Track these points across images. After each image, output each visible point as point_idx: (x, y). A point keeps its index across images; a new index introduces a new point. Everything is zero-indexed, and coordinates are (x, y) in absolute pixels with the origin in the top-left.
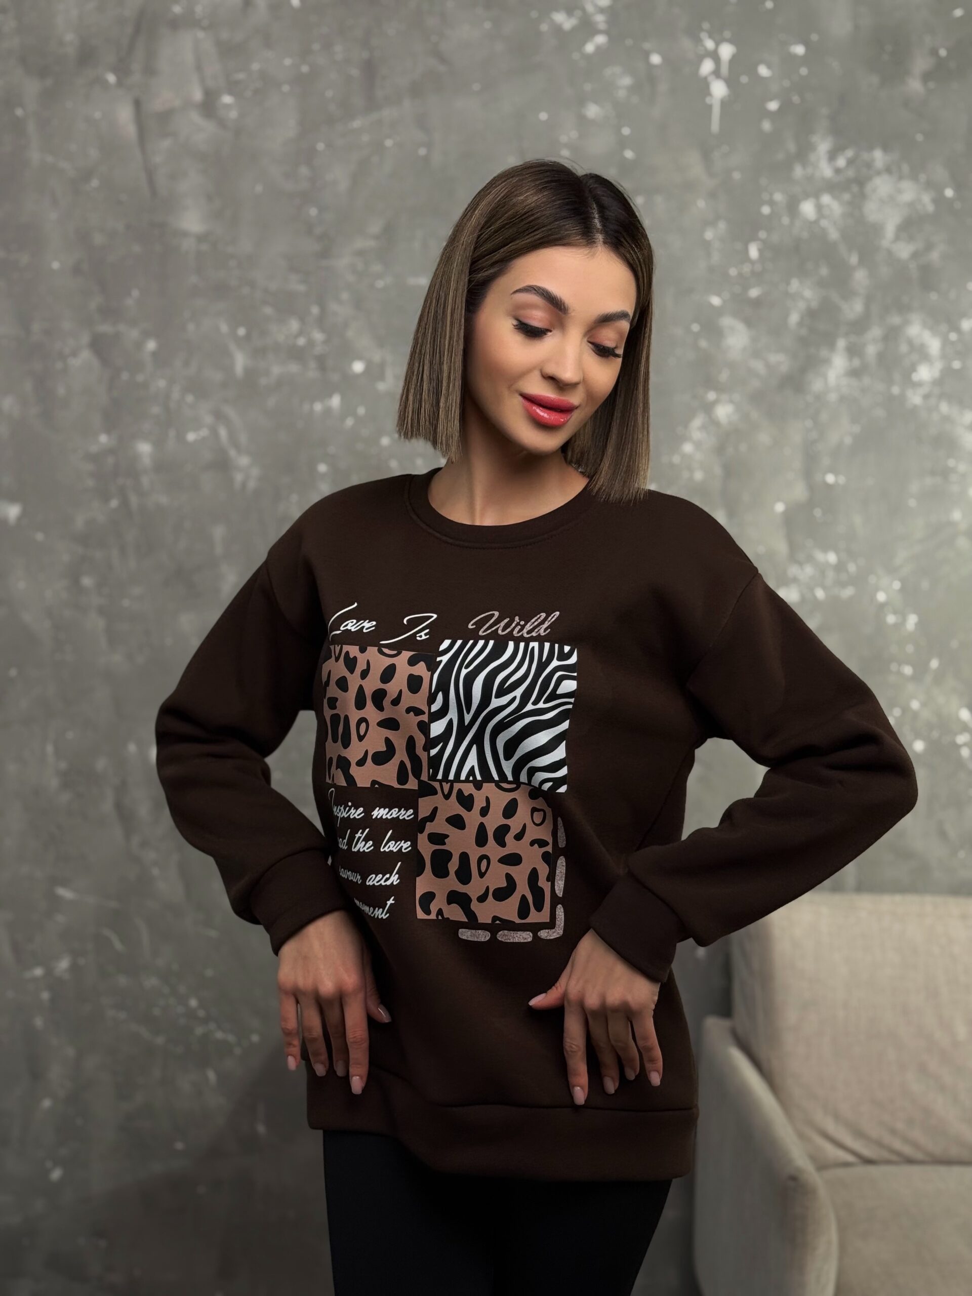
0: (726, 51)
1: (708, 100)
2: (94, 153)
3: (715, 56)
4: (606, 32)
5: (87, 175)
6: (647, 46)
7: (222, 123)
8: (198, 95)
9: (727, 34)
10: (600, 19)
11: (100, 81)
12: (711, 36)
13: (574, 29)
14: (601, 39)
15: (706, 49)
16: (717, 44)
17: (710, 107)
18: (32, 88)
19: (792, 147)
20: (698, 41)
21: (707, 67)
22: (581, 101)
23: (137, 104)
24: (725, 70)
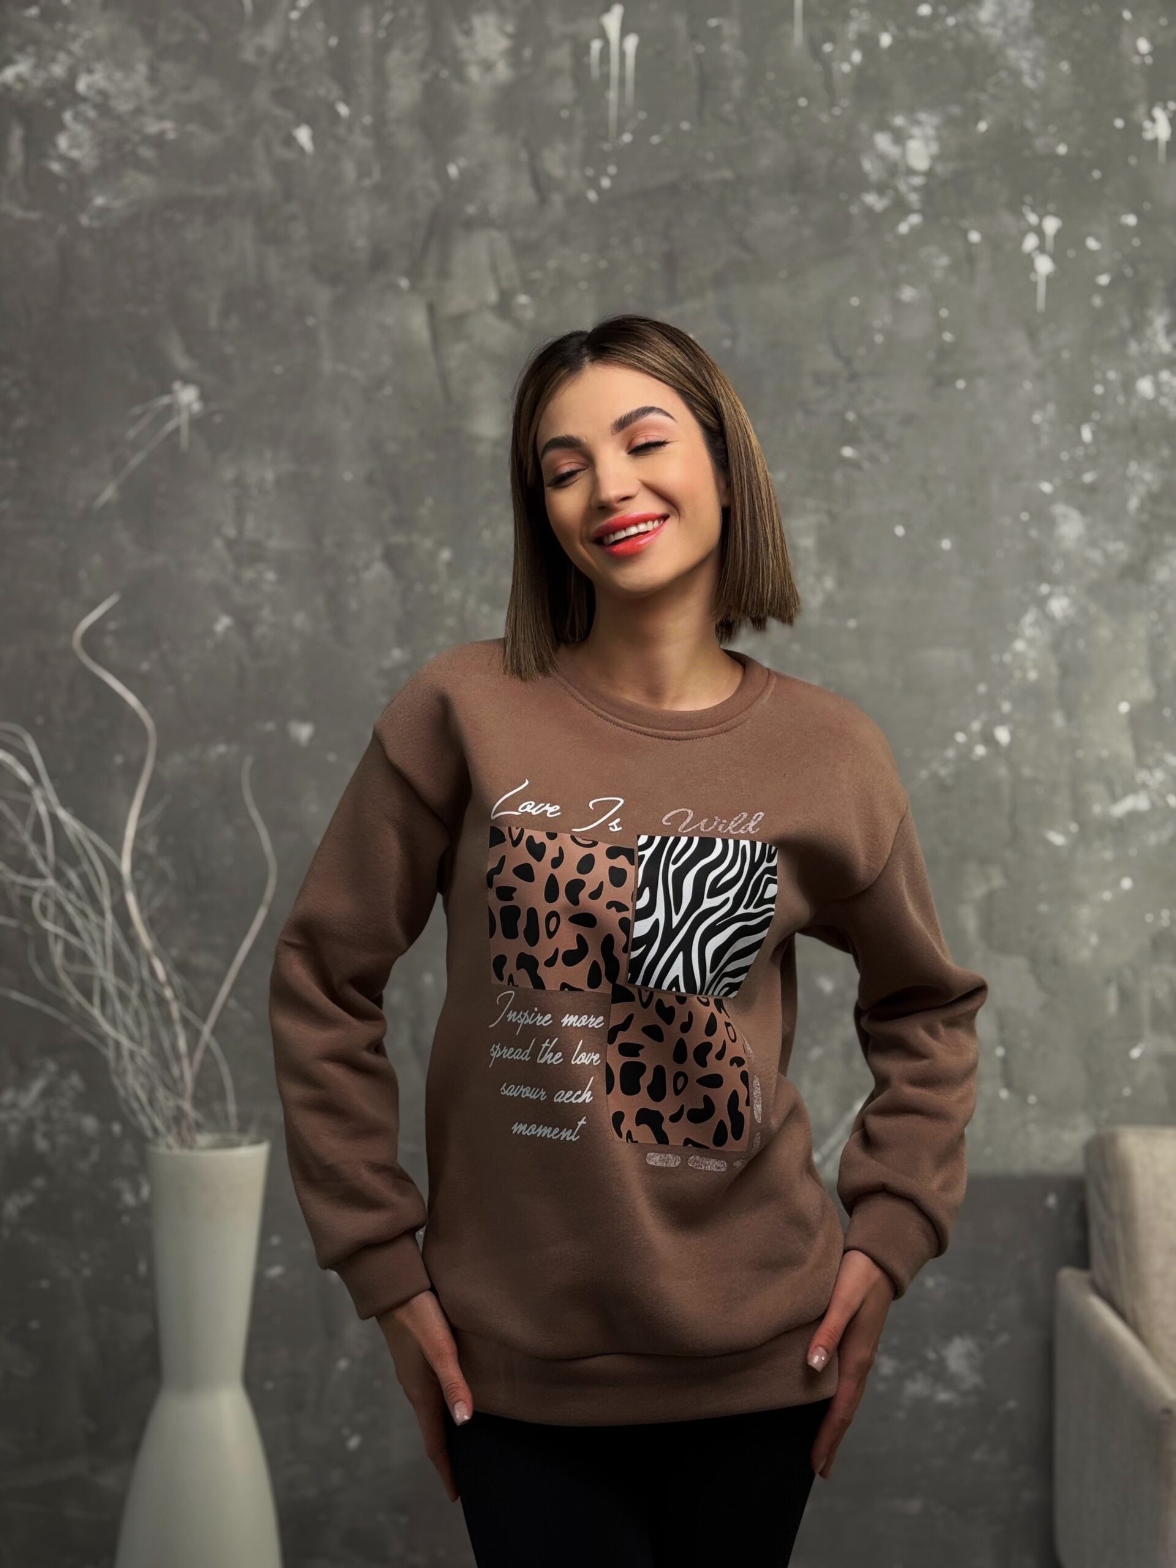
0: (1051, 225)
1: (1032, 277)
2: (386, 360)
3: (1039, 231)
4: (921, 212)
5: (379, 383)
6: (965, 223)
7: (518, 324)
8: (493, 296)
9: (1051, 207)
10: (914, 198)
11: (393, 287)
12: (1033, 210)
13: (886, 211)
14: (915, 219)
15: (1029, 224)
16: (1041, 218)
17: (1035, 284)
18: (323, 295)
19: (1126, 323)
20: (1021, 216)
21: (1030, 242)
22: (896, 284)
23: (431, 309)
24: (1050, 244)
